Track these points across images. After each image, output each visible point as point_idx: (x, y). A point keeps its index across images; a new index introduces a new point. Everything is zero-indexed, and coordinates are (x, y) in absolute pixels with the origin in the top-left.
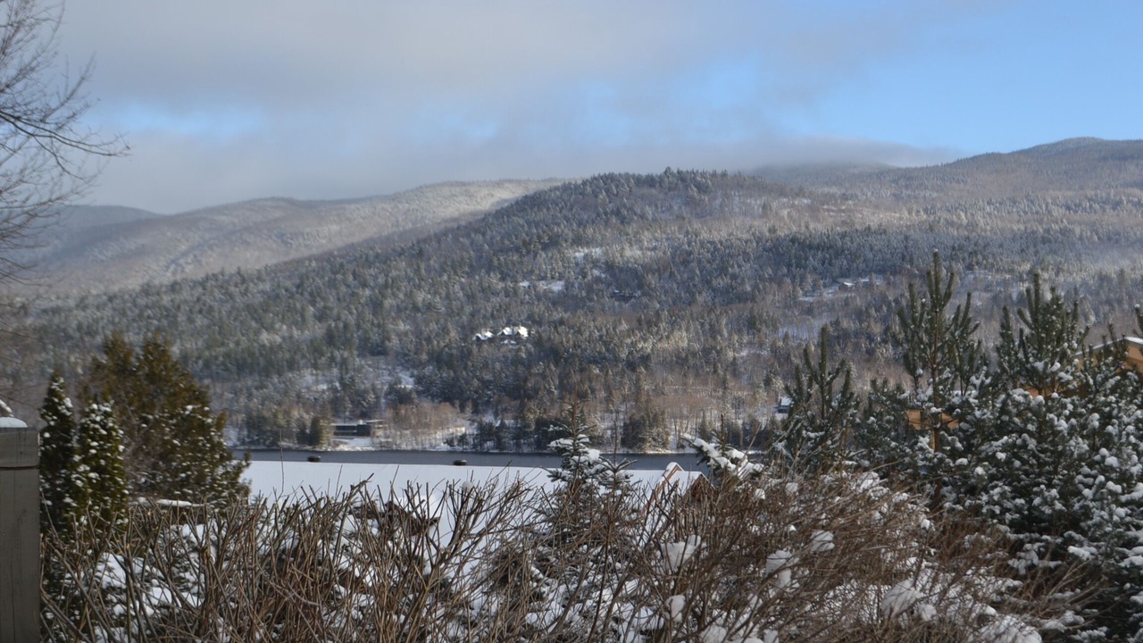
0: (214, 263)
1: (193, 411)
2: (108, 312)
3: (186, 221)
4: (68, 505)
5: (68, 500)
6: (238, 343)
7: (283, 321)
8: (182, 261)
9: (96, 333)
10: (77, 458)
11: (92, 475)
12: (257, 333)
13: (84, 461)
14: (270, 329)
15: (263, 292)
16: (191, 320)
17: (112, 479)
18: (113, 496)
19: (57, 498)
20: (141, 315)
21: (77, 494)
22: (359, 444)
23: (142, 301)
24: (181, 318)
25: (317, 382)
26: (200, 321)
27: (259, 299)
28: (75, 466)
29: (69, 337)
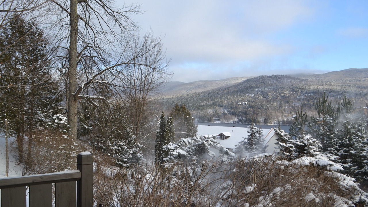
0: (194, 91)
1: (188, 117)
2: (177, 99)
3: (190, 84)
4: (165, 134)
5: (165, 133)
6: (198, 104)
7: (205, 101)
8: (189, 91)
9: (175, 102)
10: (166, 126)
11: (169, 129)
12: (201, 103)
13: (167, 126)
14: (203, 102)
15: (202, 96)
16: (190, 101)
17: (172, 130)
18: (172, 133)
19: (163, 133)
20: (182, 99)
21: (166, 132)
22: (218, 122)
23: (182, 97)
24: (189, 100)
25: (211, 111)
26: (192, 101)
27: (201, 97)
28: (166, 127)
29: (171, 103)
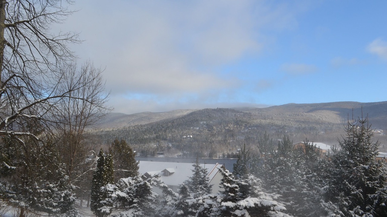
0: (136, 124)
1: (129, 153)
2: (117, 132)
3: (132, 116)
4: (103, 173)
5: (103, 172)
6: (140, 138)
7: (148, 134)
8: (131, 123)
9: (115, 135)
10: (104, 165)
11: (107, 168)
12: (144, 136)
13: (106, 165)
14: (146, 135)
15: (145, 129)
16: (132, 133)
17: (111, 168)
18: (111, 172)
19: (101, 172)
20: (123, 132)
21: (104, 171)
22: (161, 156)
23: (123, 130)
24: (130, 133)
25: (154, 145)
26: (134, 133)
27: (144, 130)
28: (104, 166)
29: (110, 136)
